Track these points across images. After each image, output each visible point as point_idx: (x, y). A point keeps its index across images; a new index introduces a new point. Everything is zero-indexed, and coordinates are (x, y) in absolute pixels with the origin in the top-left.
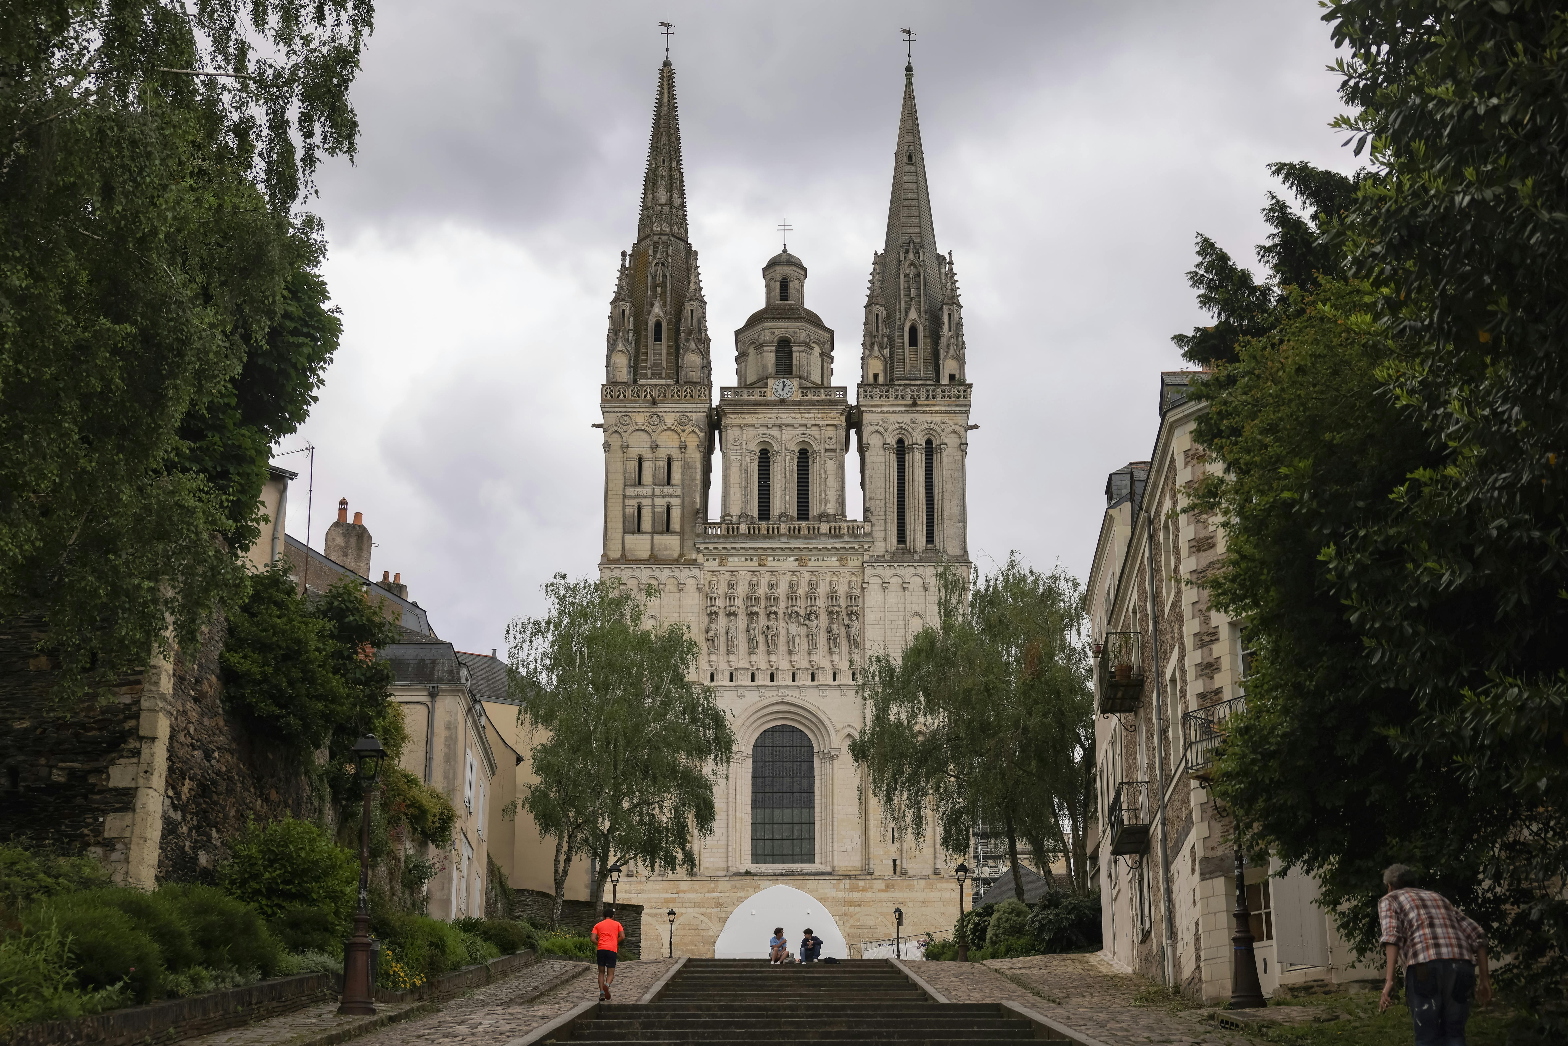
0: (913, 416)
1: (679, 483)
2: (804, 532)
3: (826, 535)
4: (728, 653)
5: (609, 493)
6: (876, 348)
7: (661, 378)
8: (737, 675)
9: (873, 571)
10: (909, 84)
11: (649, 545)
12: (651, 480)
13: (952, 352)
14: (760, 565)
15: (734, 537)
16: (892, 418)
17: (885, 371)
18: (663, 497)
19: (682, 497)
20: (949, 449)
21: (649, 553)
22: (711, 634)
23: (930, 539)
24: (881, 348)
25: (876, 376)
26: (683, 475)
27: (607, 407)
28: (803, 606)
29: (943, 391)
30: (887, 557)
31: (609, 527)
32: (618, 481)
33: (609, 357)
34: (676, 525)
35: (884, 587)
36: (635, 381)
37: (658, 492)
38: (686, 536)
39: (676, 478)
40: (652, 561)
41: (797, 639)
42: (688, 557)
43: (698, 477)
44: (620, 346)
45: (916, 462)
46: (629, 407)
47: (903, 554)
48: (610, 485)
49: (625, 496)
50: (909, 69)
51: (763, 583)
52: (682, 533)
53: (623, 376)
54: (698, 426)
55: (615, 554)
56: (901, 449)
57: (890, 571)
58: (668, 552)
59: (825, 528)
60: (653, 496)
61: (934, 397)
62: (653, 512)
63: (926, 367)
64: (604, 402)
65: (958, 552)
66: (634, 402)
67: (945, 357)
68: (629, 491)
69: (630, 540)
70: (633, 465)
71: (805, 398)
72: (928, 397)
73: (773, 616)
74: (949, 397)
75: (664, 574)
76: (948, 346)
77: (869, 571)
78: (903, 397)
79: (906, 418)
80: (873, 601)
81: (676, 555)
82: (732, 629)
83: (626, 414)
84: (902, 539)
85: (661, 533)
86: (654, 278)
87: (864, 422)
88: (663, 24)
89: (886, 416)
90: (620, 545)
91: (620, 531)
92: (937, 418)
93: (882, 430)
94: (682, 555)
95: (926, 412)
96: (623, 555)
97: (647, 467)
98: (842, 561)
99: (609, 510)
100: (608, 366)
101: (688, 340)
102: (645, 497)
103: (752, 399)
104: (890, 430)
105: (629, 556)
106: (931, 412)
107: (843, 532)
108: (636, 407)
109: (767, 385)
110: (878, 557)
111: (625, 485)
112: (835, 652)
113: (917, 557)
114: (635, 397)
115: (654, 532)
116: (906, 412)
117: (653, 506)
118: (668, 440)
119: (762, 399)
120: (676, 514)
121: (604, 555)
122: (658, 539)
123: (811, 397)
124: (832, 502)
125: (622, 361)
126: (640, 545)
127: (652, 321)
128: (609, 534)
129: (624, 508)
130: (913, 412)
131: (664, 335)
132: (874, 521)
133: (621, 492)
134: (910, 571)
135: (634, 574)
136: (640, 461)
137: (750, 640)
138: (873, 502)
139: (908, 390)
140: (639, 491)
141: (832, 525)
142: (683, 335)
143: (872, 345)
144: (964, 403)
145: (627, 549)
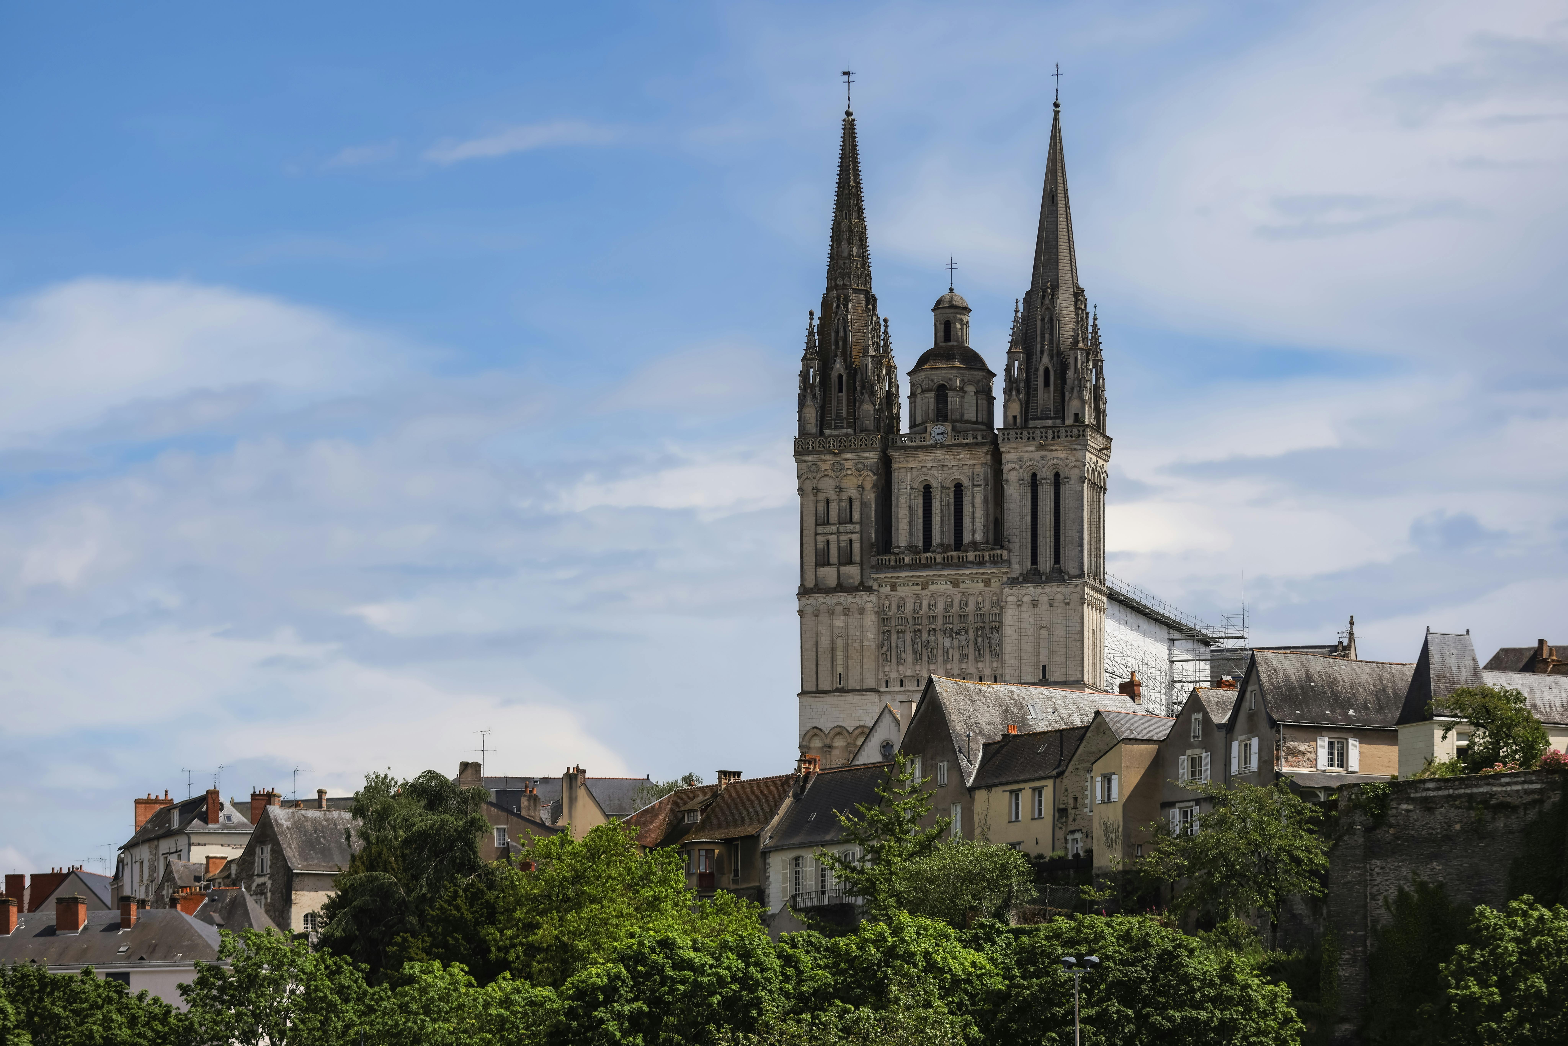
0: (1043, 453)
1: (858, 520)
2: (955, 560)
3: (972, 562)
4: (898, 663)
5: (804, 532)
6: (1014, 393)
7: (842, 427)
8: (905, 682)
9: (1010, 592)
10: (1056, 119)
11: (836, 575)
12: (836, 519)
13: (1075, 393)
14: (922, 589)
15: (901, 567)
16: (1026, 456)
17: (1021, 413)
18: (846, 533)
19: (861, 533)
20: (1072, 482)
21: (836, 582)
22: (885, 649)
23: (1057, 560)
24: (1018, 392)
25: (1015, 417)
26: (861, 514)
27: (799, 458)
28: (955, 622)
29: (1066, 431)
30: (1021, 579)
31: (805, 561)
32: (810, 521)
33: (800, 412)
34: (857, 558)
35: (1019, 603)
36: (821, 433)
37: (842, 528)
38: (864, 567)
39: (856, 516)
40: (838, 589)
41: (951, 651)
42: (866, 584)
43: (873, 515)
44: (809, 401)
45: (1046, 492)
46: (817, 457)
47: (1034, 575)
48: (804, 525)
49: (816, 534)
50: (1056, 105)
51: (925, 603)
52: (861, 564)
53: (812, 426)
54: (871, 471)
55: (810, 584)
56: (1034, 482)
57: (1023, 591)
58: (851, 581)
59: (971, 556)
60: (839, 533)
61: (1059, 437)
62: (839, 547)
63: (1055, 407)
64: (797, 453)
65: (1077, 572)
66: (821, 453)
67: (1070, 398)
68: (820, 529)
69: (822, 571)
70: (821, 506)
71: (957, 442)
72: (1054, 437)
73: (932, 633)
74: (1071, 436)
75: (848, 599)
76: (1073, 389)
77: (1006, 591)
78: (1034, 438)
79: (1037, 455)
80: (1010, 616)
81: (857, 582)
82: (901, 644)
83: (814, 463)
84: (1034, 561)
85: (845, 564)
86: (837, 332)
87: (1003, 461)
88: (846, 73)
89: (1021, 454)
90: (814, 576)
91: (813, 564)
92: (1062, 455)
93: (1017, 467)
94: (862, 583)
95: (1052, 450)
96: (816, 585)
97: (833, 506)
98: (988, 582)
99: (805, 546)
100: (800, 420)
101: (862, 394)
102: (831, 534)
103: (914, 444)
104: (1024, 467)
105: (821, 586)
106: (1056, 450)
107: (985, 559)
108: (822, 457)
109: (925, 431)
110: (1014, 578)
111: (816, 525)
112: (980, 661)
113: (1044, 578)
114: (821, 448)
115: (840, 564)
116: (1037, 451)
117: (839, 542)
118: (850, 483)
119: (923, 443)
120: (856, 547)
121: (802, 586)
122: (843, 569)
123: (962, 441)
124: (979, 532)
125: (811, 414)
126: (829, 575)
127: (834, 375)
128: (805, 567)
129: (816, 545)
130: (1042, 451)
131: (845, 388)
132: (1012, 548)
133: (813, 531)
134: (1039, 590)
135: (824, 601)
136: (828, 501)
137: (915, 652)
138: (1010, 530)
139: (1038, 432)
140: (827, 529)
141: (977, 553)
142: (858, 388)
143: (1011, 391)
144: (1082, 442)
145: (819, 579)
